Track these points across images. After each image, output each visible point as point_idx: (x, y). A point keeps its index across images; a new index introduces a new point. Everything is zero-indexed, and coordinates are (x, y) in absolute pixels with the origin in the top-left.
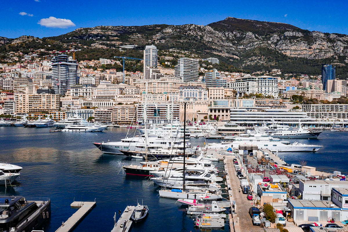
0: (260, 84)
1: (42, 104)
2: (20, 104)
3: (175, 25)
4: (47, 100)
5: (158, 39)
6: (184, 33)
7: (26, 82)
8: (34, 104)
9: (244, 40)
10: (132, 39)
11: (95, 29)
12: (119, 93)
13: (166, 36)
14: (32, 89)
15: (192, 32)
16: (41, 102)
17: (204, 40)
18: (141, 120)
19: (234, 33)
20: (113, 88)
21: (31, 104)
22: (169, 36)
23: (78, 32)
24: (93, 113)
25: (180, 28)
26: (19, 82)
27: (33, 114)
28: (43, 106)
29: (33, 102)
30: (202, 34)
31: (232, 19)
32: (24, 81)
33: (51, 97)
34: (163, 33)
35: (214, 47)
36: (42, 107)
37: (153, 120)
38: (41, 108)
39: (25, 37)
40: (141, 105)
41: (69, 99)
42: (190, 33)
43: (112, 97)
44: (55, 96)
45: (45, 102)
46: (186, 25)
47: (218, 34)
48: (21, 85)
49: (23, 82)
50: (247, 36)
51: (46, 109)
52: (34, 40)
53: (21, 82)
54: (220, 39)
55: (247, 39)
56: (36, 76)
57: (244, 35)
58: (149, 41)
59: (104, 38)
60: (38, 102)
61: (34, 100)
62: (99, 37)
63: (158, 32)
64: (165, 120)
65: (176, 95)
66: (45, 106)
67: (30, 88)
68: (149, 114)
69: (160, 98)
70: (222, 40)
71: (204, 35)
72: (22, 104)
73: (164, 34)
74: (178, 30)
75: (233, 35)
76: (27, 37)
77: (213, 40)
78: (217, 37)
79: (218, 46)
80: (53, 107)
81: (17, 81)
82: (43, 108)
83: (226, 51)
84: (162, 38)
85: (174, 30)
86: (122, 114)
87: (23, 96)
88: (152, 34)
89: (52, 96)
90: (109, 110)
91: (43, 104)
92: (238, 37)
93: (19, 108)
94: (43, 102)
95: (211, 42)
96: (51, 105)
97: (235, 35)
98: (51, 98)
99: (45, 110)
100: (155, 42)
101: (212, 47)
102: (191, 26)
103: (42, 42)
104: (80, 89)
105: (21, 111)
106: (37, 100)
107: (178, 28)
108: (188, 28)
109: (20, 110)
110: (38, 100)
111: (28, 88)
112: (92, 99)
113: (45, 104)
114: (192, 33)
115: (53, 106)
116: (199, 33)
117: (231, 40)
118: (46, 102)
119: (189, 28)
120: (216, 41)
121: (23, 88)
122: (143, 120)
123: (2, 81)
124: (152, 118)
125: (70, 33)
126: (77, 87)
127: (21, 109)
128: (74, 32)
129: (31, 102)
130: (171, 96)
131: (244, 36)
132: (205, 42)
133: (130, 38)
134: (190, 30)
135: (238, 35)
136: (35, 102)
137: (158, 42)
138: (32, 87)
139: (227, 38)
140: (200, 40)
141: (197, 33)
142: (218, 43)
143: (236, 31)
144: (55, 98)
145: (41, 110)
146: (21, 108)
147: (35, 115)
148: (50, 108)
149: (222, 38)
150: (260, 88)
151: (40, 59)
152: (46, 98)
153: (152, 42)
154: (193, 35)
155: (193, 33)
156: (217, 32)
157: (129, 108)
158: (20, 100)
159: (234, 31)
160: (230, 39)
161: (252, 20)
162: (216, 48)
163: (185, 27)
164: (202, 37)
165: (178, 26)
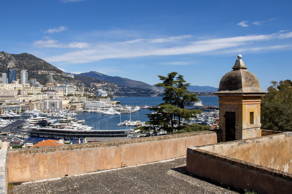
0: (69, 89)
12: (17, 94)
18: (46, 110)
20: (11, 91)
24: (20, 107)
37: (51, 109)
40: (45, 102)
43: (13, 97)
64: (56, 109)
65: (46, 95)
68: (50, 106)
122: (47, 109)
150: (69, 91)
157: (40, 103)
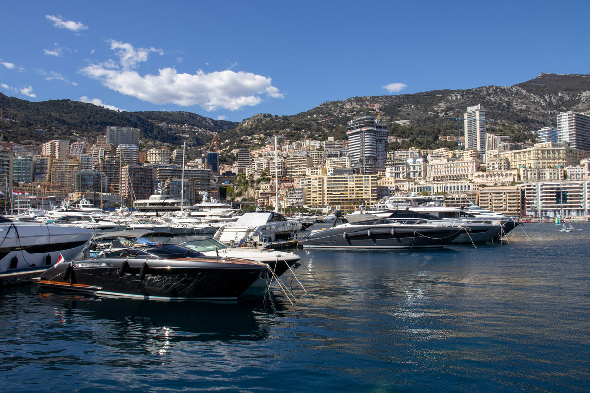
1: (348, 190)
2: (313, 192)
3: (465, 89)
4: (356, 184)
5: (442, 110)
6: (482, 100)
7: (305, 163)
8: (336, 191)
9: (579, 104)
10: (404, 112)
11: (347, 102)
12: (475, 171)
13: (453, 105)
14: (317, 172)
15: (493, 97)
16: (346, 187)
17: (513, 108)
18: (531, 211)
19: (560, 95)
20: (462, 163)
21: (332, 191)
22: (459, 104)
23: (323, 108)
25: (473, 93)
26: (294, 164)
27: (339, 206)
28: (350, 193)
29: (334, 188)
30: (509, 99)
31: (549, 75)
32: (301, 161)
33: (364, 179)
34: (448, 101)
35: (531, 118)
36: (349, 195)
37: (555, 211)
38: (347, 197)
39: (260, 115)
40: (530, 186)
41: (390, 183)
42: (490, 99)
43: (465, 177)
44: (370, 177)
45: (353, 187)
46: (482, 87)
47: (534, 98)
48: (297, 168)
49: (300, 163)
50: (583, 98)
51: (355, 198)
52: (272, 119)
53: (297, 163)
54: (539, 105)
55: (584, 102)
56: (313, 155)
57: (577, 96)
58: (429, 113)
59: (362, 113)
60: (341, 187)
61: (336, 184)
62: (355, 113)
63: (440, 100)
65: (581, 170)
66: (353, 193)
67: (313, 171)
68: (547, 200)
69: (552, 175)
70: (543, 107)
71: (513, 101)
72: (316, 191)
73: (451, 103)
74: (471, 96)
75: (558, 98)
76: (262, 115)
77: (527, 107)
78: (533, 102)
79: (538, 115)
80: (367, 195)
81: (291, 163)
82: (350, 197)
83: (551, 123)
84: (449, 109)
85: (465, 96)
86: (496, 201)
87: (317, 179)
88: (431, 104)
89: (365, 177)
90: (469, 195)
91: (350, 190)
92: (567, 101)
93: (312, 198)
94: (350, 187)
95: (524, 110)
96: (364, 191)
97: (561, 99)
98: (364, 181)
99: (354, 200)
100: (439, 115)
101: (528, 117)
102: (489, 89)
103: (282, 121)
104: (403, 167)
105: (315, 203)
106: (340, 184)
107: (471, 93)
108: (485, 93)
109: (313, 200)
110: (342, 184)
111: (310, 171)
112: (426, 182)
113: (353, 190)
114: (493, 100)
115: (366, 193)
116: (503, 98)
117: (556, 105)
118: (355, 187)
119: (488, 92)
120: (532, 109)
121: (300, 172)
122: (536, 211)
123: (269, 163)
124: (551, 207)
125: (313, 109)
126: (397, 164)
127: (315, 199)
128: (319, 108)
129: (332, 188)
130: (571, 172)
131: (577, 98)
132: (515, 110)
133: (400, 111)
134: (489, 95)
135: (567, 98)
136: (337, 187)
137: (443, 114)
138: (317, 169)
139: (549, 103)
140: (508, 108)
141: (501, 98)
142: (536, 111)
143: (562, 92)
144: (370, 180)
145: (347, 200)
146: (316, 197)
147: (343, 208)
148: (362, 197)
149: (541, 104)
151: (289, 140)
152: (355, 181)
153: (434, 115)
154: (495, 102)
155: (495, 100)
156: (532, 94)
157: (508, 191)
158: (313, 185)
159: (560, 92)
160: (554, 104)
161: (583, 75)
162: (535, 118)
163: (481, 91)
164: (509, 104)
165: (470, 90)
